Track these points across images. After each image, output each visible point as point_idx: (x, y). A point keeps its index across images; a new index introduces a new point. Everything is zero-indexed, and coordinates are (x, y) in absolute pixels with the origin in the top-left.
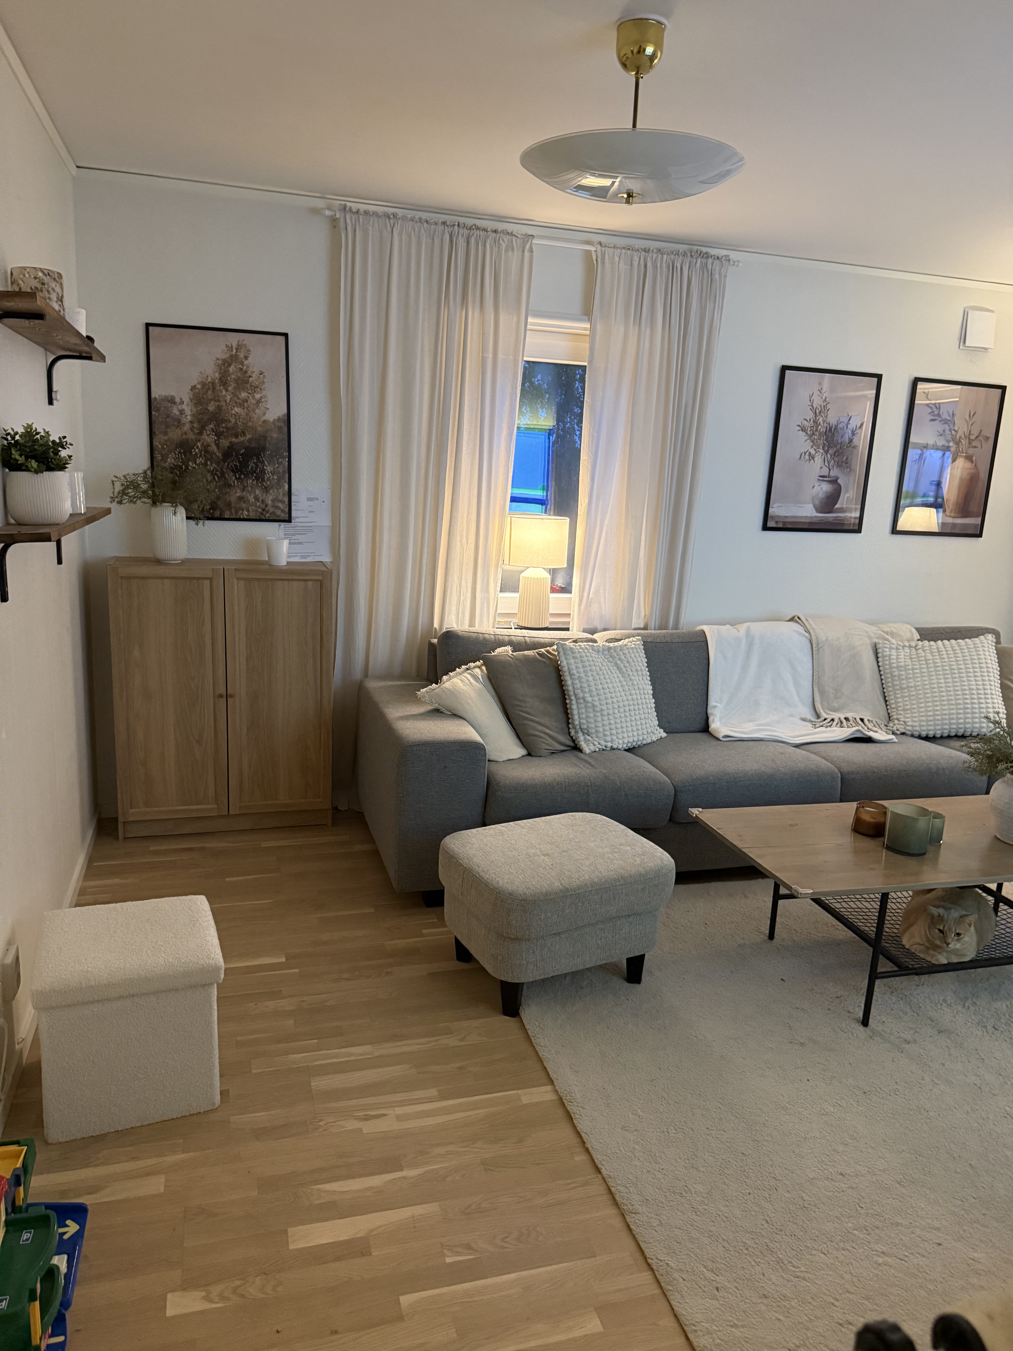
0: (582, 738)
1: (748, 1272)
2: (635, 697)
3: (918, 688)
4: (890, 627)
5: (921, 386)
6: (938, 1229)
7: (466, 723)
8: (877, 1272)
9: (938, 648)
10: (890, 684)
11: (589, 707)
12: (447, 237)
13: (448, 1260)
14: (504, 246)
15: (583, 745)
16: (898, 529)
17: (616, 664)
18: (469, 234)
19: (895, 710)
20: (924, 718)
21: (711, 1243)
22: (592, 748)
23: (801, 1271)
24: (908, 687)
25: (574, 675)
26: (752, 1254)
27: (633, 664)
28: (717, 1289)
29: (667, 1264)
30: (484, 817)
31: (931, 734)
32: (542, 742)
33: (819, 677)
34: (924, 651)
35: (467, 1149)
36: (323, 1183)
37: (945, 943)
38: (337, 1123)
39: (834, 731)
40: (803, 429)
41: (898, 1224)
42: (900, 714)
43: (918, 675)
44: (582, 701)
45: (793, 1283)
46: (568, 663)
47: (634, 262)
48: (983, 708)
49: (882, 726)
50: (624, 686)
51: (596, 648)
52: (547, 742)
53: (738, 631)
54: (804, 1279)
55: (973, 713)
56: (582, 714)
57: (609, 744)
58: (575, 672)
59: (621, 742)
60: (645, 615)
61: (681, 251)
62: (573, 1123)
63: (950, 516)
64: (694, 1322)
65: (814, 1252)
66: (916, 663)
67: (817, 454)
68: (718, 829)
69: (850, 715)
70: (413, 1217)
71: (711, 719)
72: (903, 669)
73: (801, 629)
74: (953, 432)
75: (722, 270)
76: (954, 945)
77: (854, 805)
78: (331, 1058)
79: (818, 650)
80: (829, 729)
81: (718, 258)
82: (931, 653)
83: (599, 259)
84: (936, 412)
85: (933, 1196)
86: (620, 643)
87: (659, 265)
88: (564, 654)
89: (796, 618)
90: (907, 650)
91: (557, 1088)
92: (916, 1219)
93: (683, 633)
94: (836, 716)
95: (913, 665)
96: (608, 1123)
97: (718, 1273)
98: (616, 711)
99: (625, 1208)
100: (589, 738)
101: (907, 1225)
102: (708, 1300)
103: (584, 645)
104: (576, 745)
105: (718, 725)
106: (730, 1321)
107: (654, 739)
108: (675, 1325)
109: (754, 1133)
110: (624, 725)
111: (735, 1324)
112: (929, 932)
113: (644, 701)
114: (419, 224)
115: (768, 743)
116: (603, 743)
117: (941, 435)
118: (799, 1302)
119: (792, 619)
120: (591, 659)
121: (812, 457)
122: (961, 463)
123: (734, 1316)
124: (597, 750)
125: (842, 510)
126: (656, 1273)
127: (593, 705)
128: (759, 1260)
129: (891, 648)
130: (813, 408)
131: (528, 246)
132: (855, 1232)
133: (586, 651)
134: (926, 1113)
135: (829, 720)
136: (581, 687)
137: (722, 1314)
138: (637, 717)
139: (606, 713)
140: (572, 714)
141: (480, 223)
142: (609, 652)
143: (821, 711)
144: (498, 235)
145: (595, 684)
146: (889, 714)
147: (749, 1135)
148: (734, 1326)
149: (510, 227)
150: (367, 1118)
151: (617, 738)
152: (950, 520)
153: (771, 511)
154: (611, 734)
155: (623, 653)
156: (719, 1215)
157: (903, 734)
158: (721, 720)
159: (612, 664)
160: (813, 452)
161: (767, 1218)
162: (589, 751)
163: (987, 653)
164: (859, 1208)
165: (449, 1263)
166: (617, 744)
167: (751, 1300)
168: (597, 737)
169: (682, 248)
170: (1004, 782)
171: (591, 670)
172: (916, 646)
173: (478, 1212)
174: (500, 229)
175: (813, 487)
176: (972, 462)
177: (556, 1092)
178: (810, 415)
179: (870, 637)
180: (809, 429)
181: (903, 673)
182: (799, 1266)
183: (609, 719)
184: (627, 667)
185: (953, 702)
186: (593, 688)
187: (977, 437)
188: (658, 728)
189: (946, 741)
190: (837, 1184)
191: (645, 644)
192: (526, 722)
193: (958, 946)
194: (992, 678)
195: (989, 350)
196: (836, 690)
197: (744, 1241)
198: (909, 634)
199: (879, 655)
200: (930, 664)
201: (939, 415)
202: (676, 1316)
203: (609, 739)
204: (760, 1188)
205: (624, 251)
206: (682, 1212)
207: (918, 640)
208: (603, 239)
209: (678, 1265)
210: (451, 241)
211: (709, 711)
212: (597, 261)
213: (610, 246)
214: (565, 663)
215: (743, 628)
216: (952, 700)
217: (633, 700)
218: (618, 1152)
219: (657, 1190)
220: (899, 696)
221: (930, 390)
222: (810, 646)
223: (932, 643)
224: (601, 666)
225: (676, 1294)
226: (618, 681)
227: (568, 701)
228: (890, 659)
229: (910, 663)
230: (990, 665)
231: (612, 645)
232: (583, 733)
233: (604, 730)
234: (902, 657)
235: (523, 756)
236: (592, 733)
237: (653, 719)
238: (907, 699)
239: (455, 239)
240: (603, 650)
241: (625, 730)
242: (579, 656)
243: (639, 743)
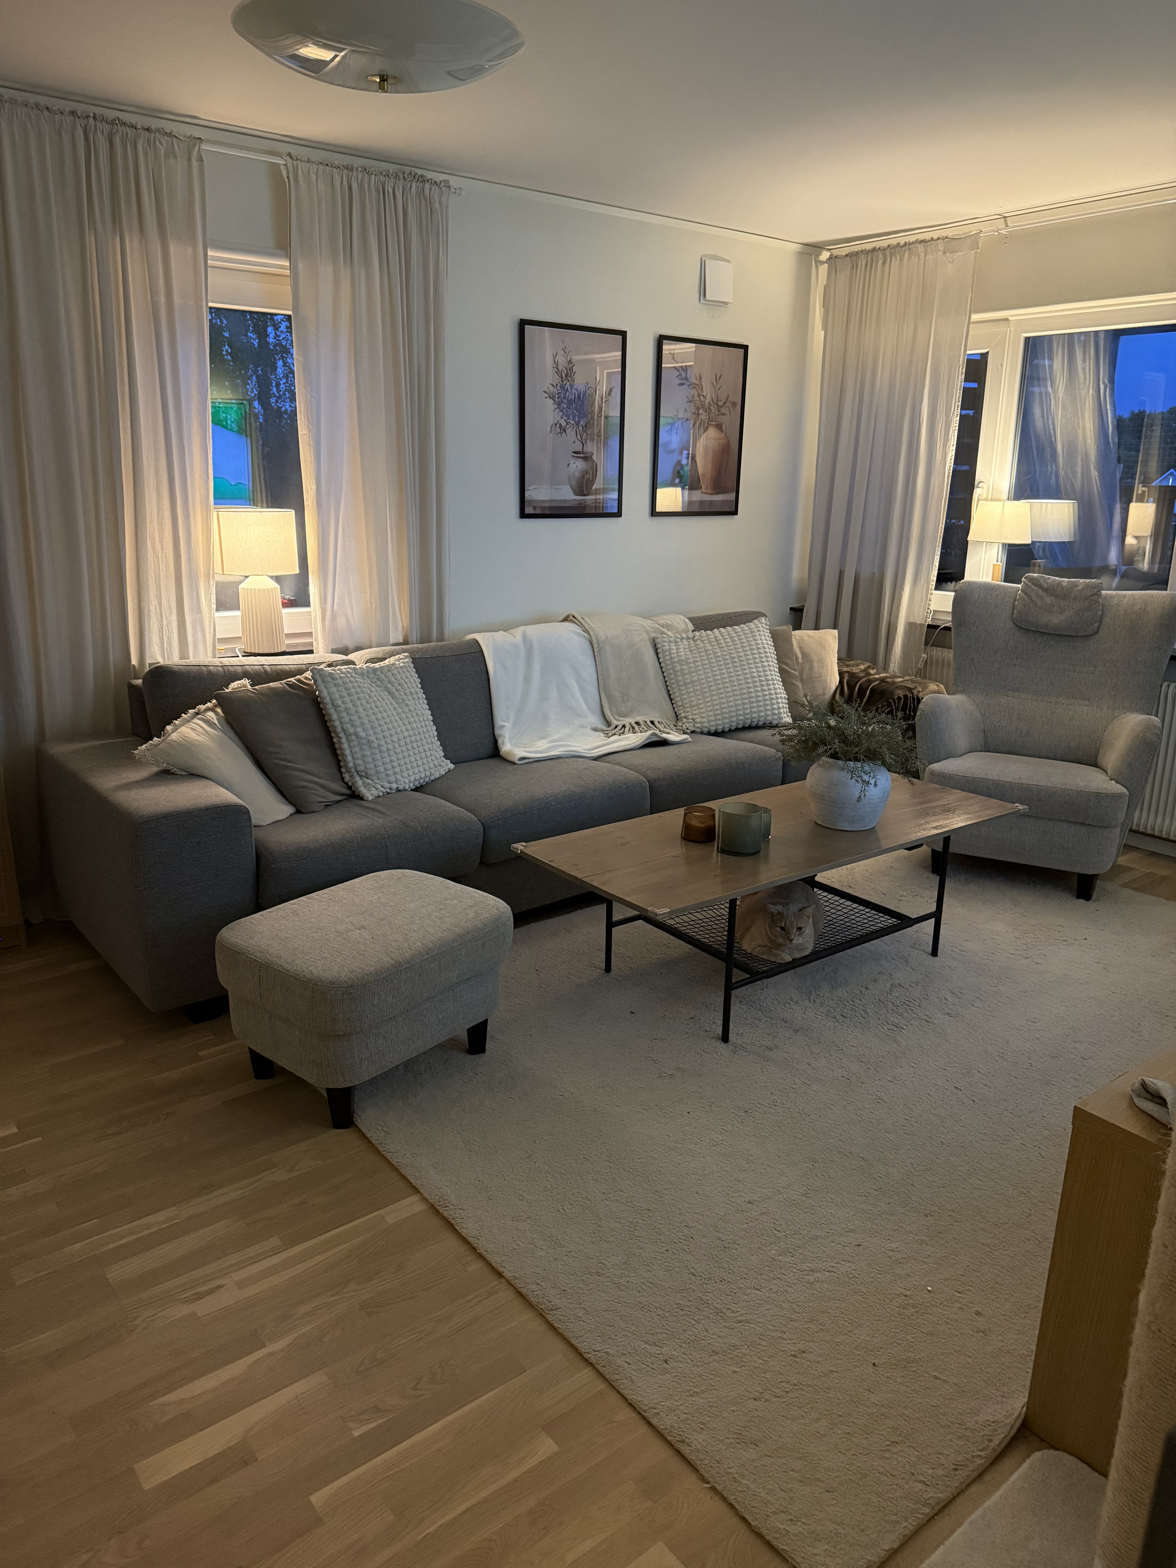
0: (360, 783)
1: (690, 1333)
2: (414, 725)
3: (702, 682)
4: (664, 619)
5: (667, 347)
6: (852, 1231)
7: (212, 783)
8: (811, 1292)
9: (715, 637)
10: (674, 681)
11: (364, 744)
12: (80, 133)
13: (356, 1433)
14: (162, 151)
15: (363, 790)
16: (657, 510)
17: (386, 687)
18: (111, 130)
19: (682, 708)
20: (712, 713)
21: (645, 1315)
22: (375, 793)
23: (741, 1315)
24: (692, 682)
25: (339, 706)
26: (689, 1313)
27: (405, 686)
28: (666, 1361)
29: (606, 1352)
30: (257, 897)
31: (720, 728)
32: (314, 794)
33: (604, 680)
34: (702, 641)
35: (339, 1297)
36: (163, 1395)
37: (789, 939)
38: (159, 1315)
39: (628, 738)
40: (552, 397)
41: (817, 1237)
42: (687, 712)
43: (700, 668)
44: (353, 737)
45: (737, 1330)
46: (329, 693)
47: (335, 182)
48: (766, 695)
49: (672, 726)
50: (400, 714)
51: (360, 671)
52: (319, 793)
53: (514, 636)
54: (747, 1321)
55: (758, 701)
56: (356, 753)
57: (394, 786)
58: (340, 702)
59: (407, 781)
60: (403, 627)
61: (391, 171)
62: (456, 1230)
63: (706, 493)
64: (652, 1405)
65: (748, 1291)
66: (697, 655)
67: (568, 426)
68: (550, 861)
69: (639, 719)
70: (297, 1397)
71: (500, 741)
72: (684, 662)
73: (579, 630)
74: (701, 397)
75: (442, 198)
76: (797, 940)
77: (681, 811)
78: (124, 1237)
79: (599, 651)
80: (622, 736)
81: (436, 183)
82: (710, 642)
83: (291, 176)
84: (684, 376)
85: (839, 1200)
86: (387, 662)
87: (366, 187)
88: (323, 681)
89: (571, 617)
90: (685, 642)
91: (425, 1195)
92: (831, 1226)
93: (454, 644)
94: (627, 721)
95: (693, 657)
96: (496, 1218)
97: (660, 1345)
98: (397, 745)
99: (543, 1307)
100: (370, 781)
101: (825, 1236)
102: (659, 1376)
103: (345, 669)
104: (354, 792)
105: (510, 747)
106: (688, 1391)
107: (443, 773)
108: (634, 1415)
109: (652, 1184)
110: (407, 761)
111: (694, 1392)
112: (771, 932)
113: (425, 729)
114: (36, 111)
115: (567, 760)
116: (387, 785)
117: (690, 401)
118: (749, 1347)
119: (566, 619)
120: (356, 684)
121: (563, 430)
122: (712, 432)
123: (691, 1384)
124: (381, 794)
125: (597, 492)
126: (597, 1366)
127: (369, 741)
128: (698, 1317)
129: (670, 642)
130: (558, 370)
131: (195, 153)
132: (780, 1258)
133: (349, 675)
134: (808, 1117)
135: (620, 727)
136: (350, 720)
137: (678, 1386)
138: (421, 750)
139: (385, 749)
140: (343, 755)
141: (124, 117)
142: (375, 674)
143: (612, 718)
144: (153, 135)
145: (367, 716)
146: (676, 713)
147: (649, 1188)
148: (696, 1394)
149: (169, 127)
150: (199, 1297)
151: (402, 777)
152: (707, 498)
153: (527, 494)
154: (395, 773)
155: (393, 675)
156: (644, 1283)
157: (693, 732)
158: (510, 741)
159: (381, 689)
160: (564, 424)
161: (692, 1270)
162: (372, 797)
163: (763, 638)
164: (776, 1232)
165: (358, 1436)
166: (403, 785)
167: (703, 1362)
168: (378, 778)
169: (392, 168)
170: (819, 765)
171: (358, 699)
172: (694, 637)
173: (376, 1365)
174: (153, 127)
175: (568, 465)
176: (722, 431)
177: (425, 1199)
178: (557, 380)
179: (647, 632)
180: (557, 396)
181: (685, 667)
182: (738, 1310)
183: (389, 756)
184: (400, 690)
185: (738, 692)
186: (366, 721)
187: (725, 403)
188: (444, 759)
189: (735, 734)
190: (749, 1214)
191: (415, 661)
192: (288, 772)
193: (800, 941)
194: (771, 663)
195: (729, 305)
196: (622, 693)
197: (677, 1302)
198: (683, 626)
199: (659, 650)
200: (710, 654)
201: (686, 379)
202: (631, 1405)
203: (392, 779)
204: (675, 1241)
205: (321, 167)
206: (605, 1292)
207: (693, 631)
208: (293, 150)
209: (618, 1351)
210: (87, 138)
211: (497, 732)
212: (288, 178)
213: (303, 159)
214: (325, 693)
215: (519, 632)
216: (736, 690)
217: (412, 729)
218: (516, 1247)
219: (572, 1277)
220: (684, 692)
221: (676, 352)
222: (590, 647)
223: (709, 632)
224: (369, 692)
225: (625, 1381)
226: (392, 709)
227: (335, 740)
228: (670, 654)
229: (691, 656)
230: (767, 650)
231: (377, 665)
232: (360, 776)
233: (386, 770)
234: (682, 650)
235: (291, 815)
236: (371, 775)
237: (438, 750)
238: (692, 694)
239: (91, 136)
240: (368, 672)
241: (409, 766)
242: (341, 683)
243: (427, 779)
